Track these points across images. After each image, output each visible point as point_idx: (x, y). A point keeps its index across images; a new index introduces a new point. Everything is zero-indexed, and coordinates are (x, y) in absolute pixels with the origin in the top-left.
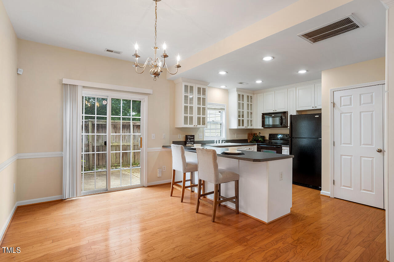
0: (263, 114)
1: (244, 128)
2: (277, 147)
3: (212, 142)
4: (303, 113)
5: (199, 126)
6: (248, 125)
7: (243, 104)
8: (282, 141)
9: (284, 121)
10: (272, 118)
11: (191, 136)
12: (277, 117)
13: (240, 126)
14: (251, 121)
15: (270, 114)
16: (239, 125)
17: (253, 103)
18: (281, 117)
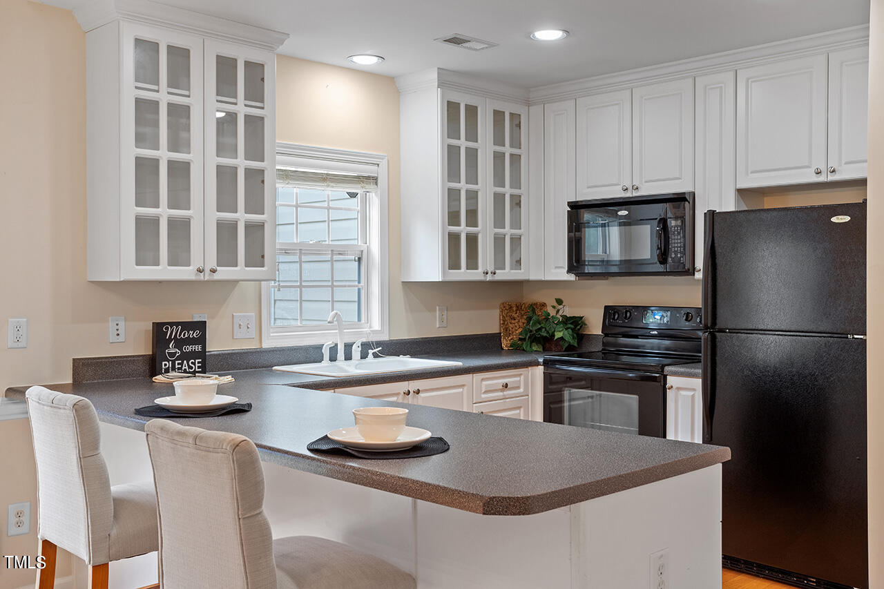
0: (576, 208)
1: (481, 277)
2: (642, 373)
3: (312, 354)
4: (769, 203)
5: (225, 273)
6: (499, 264)
7: (472, 155)
8: (667, 342)
9: (676, 242)
10: (620, 225)
11: (187, 326)
12: (642, 221)
13: (459, 268)
14: (516, 241)
15: (606, 206)
16: (454, 264)
17: (522, 152)
18: (663, 222)
